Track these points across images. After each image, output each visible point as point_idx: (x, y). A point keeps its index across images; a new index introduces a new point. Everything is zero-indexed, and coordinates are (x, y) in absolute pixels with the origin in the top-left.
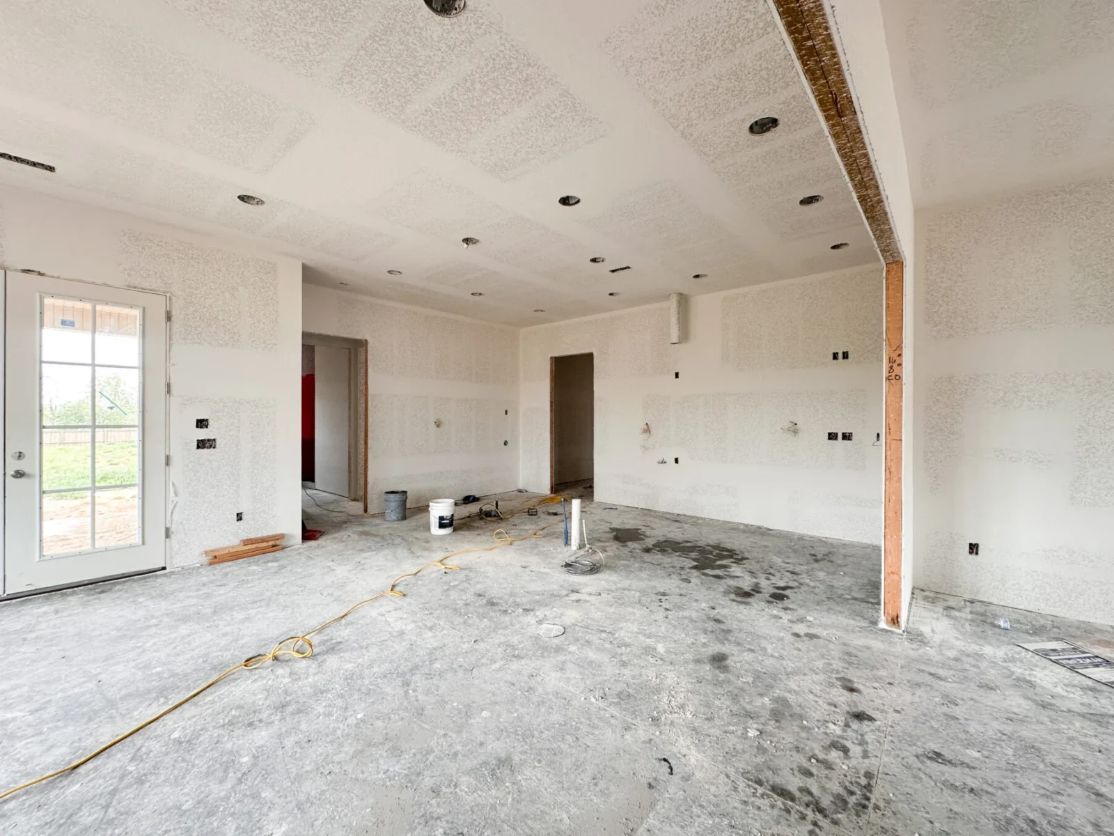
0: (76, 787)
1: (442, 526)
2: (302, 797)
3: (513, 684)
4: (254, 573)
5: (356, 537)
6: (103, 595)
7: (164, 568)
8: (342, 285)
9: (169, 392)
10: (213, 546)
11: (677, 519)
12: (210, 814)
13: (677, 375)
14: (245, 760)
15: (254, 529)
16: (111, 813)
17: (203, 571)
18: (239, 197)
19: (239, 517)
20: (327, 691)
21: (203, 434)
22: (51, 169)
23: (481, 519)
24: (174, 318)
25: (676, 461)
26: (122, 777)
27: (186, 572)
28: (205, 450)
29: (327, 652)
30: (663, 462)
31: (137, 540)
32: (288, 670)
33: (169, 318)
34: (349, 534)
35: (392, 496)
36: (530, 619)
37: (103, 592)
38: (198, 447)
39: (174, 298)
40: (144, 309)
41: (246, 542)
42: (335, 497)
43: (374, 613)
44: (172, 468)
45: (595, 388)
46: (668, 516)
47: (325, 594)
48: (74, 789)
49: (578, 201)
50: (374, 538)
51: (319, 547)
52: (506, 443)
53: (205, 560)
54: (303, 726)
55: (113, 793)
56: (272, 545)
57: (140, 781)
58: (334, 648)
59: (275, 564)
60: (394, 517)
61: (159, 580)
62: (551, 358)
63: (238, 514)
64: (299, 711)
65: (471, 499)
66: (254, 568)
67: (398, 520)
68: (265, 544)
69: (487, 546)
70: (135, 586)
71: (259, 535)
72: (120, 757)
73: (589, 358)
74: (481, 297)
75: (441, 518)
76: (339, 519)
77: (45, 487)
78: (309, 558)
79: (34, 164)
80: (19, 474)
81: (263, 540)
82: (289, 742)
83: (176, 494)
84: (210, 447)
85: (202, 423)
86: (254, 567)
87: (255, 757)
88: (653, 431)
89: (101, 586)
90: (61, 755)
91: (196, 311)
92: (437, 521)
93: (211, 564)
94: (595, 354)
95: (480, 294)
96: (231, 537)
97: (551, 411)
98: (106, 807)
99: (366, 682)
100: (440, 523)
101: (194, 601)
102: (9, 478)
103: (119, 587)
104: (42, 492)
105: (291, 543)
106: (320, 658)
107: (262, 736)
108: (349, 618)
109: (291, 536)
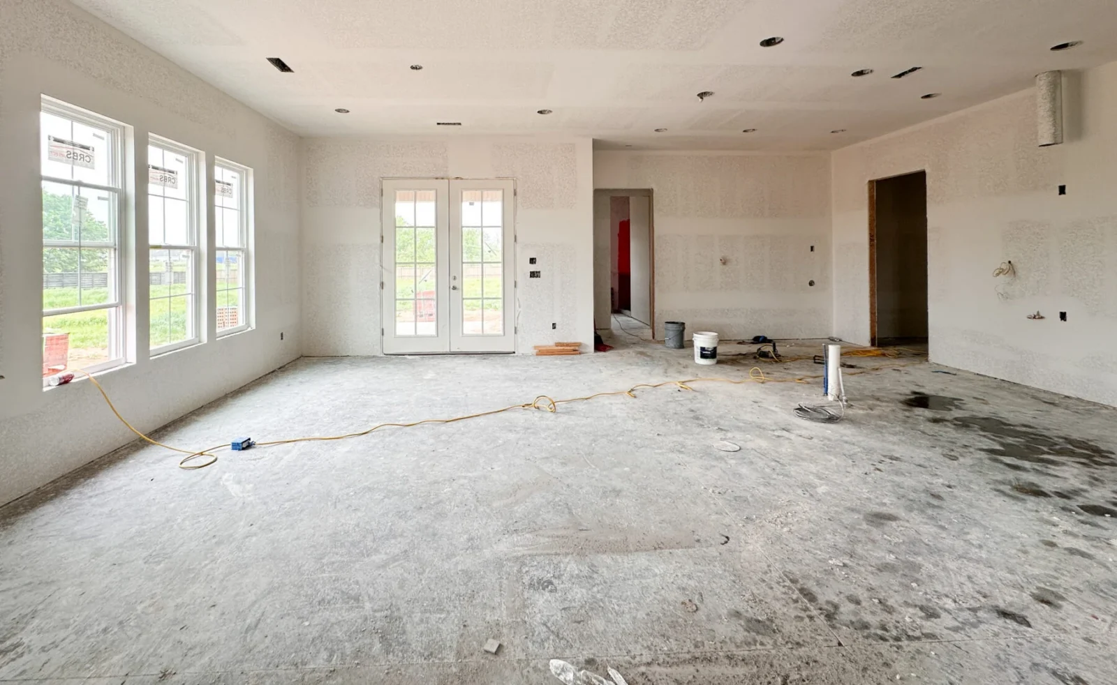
0: (444, 428)
1: (703, 356)
2: (512, 462)
3: (661, 463)
4: (555, 365)
5: (634, 354)
6: (484, 361)
7: (514, 353)
8: (628, 147)
9: (515, 240)
10: (539, 344)
11: (1051, 401)
12: (478, 453)
13: (1062, 190)
14: (500, 442)
15: (564, 336)
16: (450, 440)
17: (532, 358)
18: (538, 112)
19: (554, 326)
20: (551, 429)
21: (533, 268)
22: (460, 124)
23: (755, 358)
24: (518, 194)
25: (1063, 316)
26: (458, 431)
27: (524, 356)
28: (535, 278)
29: (564, 413)
30: (1038, 317)
31: (501, 333)
32: (540, 415)
33: (515, 194)
34: (629, 353)
35: (670, 325)
36: (719, 435)
37: (485, 359)
38: (531, 277)
39: (518, 181)
40: (503, 190)
41: (558, 344)
42: (641, 324)
43: (607, 402)
44: (518, 290)
45: (928, 216)
46: (1042, 395)
47: (586, 384)
48: (443, 428)
49: (782, 40)
50: (645, 358)
51: (604, 357)
52: (811, 283)
53: (535, 351)
54: (531, 439)
55: (453, 434)
56: (573, 350)
57: (463, 434)
58: (569, 412)
59: (570, 362)
60: (672, 345)
61: (509, 359)
62: (871, 182)
63: (553, 324)
64: (533, 433)
65: (761, 339)
66: (558, 362)
67: (675, 348)
68: (568, 348)
69: (738, 380)
70: (498, 358)
71: (565, 341)
72: (461, 423)
73: (920, 177)
74: (754, 132)
75: (703, 349)
76: (631, 341)
77: (464, 297)
78: (593, 362)
79: (454, 124)
80: (454, 288)
81: (568, 345)
82: (520, 443)
83: (520, 307)
84: (537, 277)
85: (532, 261)
86: (557, 360)
87: (505, 442)
88: (1020, 272)
89: (485, 356)
90: (445, 417)
91: (529, 187)
92: (699, 351)
93: (537, 355)
94: (927, 171)
95: (754, 130)
96: (549, 339)
97: (871, 246)
98: (450, 437)
99: (574, 432)
100: (701, 353)
101: (518, 372)
102: (451, 290)
103: (492, 358)
104: (463, 299)
105: (587, 351)
106: (559, 415)
107: (512, 436)
108: (590, 400)
109: (586, 346)
